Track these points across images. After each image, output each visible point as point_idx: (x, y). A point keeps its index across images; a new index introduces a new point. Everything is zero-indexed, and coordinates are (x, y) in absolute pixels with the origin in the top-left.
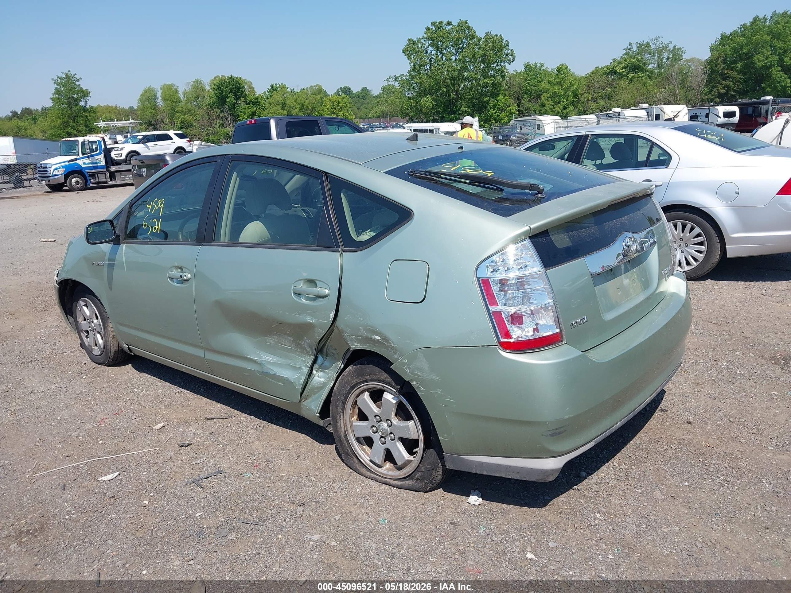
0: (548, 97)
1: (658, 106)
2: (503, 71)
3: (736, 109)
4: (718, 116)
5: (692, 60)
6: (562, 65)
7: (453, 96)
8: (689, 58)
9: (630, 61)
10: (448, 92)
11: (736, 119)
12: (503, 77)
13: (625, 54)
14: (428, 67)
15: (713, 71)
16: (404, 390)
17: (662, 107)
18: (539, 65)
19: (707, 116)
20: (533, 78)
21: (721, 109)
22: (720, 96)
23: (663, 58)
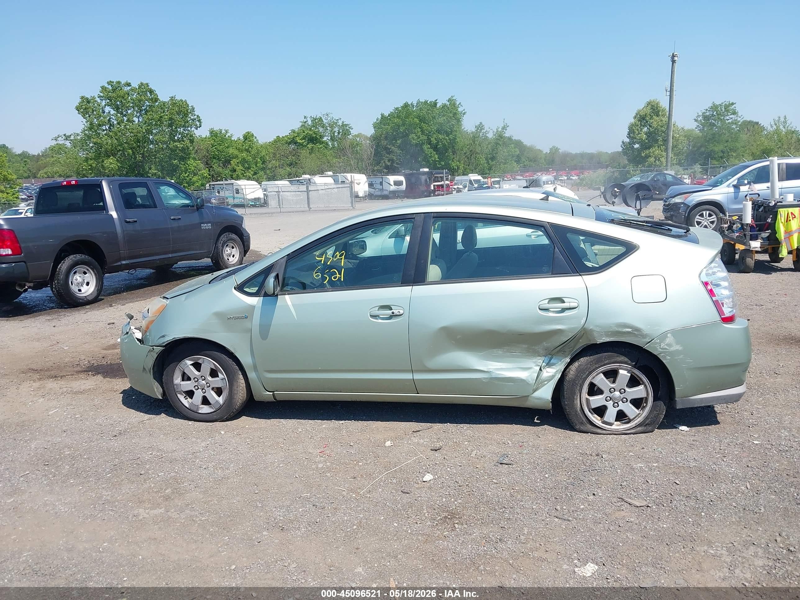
0: (238, 163)
1: (342, 174)
2: (191, 136)
3: (401, 178)
4: (390, 184)
5: (359, 135)
6: (248, 133)
7: (139, 157)
8: (357, 134)
9: (308, 133)
10: (134, 153)
11: (404, 187)
12: (192, 141)
13: (302, 126)
14: (107, 128)
15: (378, 145)
16: (638, 365)
17: (346, 176)
18: (223, 132)
19: (381, 184)
20: (219, 143)
21: (392, 179)
22: (387, 167)
23: (335, 131)
